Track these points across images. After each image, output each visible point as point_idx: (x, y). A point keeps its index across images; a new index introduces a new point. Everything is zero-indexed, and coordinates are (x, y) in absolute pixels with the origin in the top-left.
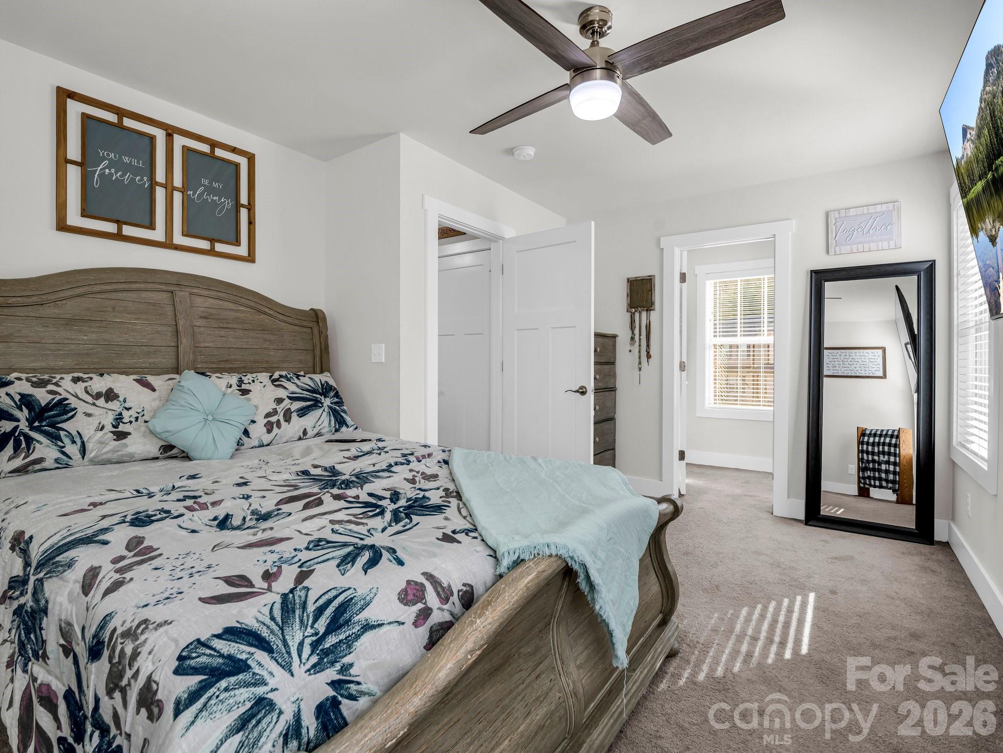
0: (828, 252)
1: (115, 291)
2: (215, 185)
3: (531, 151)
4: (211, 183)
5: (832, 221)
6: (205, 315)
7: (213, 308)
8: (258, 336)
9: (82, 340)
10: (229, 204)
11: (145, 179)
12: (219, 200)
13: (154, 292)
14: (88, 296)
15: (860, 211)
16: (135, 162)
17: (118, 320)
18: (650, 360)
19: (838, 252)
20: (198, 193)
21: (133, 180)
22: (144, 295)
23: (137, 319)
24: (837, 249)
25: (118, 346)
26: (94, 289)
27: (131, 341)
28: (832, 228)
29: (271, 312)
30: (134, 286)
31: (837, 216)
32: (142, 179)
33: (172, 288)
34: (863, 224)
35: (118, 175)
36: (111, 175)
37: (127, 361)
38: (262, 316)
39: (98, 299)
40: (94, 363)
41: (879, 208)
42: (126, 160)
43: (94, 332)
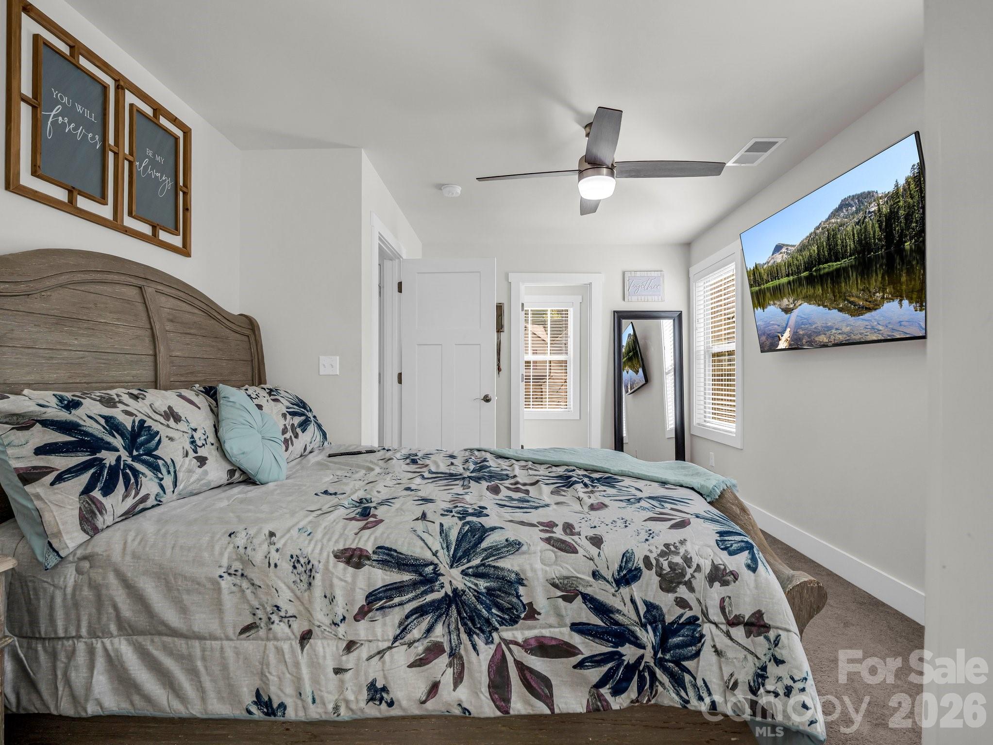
0: (624, 299)
1: (92, 282)
2: (158, 158)
3: (459, 190)
4: (154, 155)
5: (627, 279)
6: (171, 317)
7: (175, 310)
8: (213, 344)
9: (74, 345)
10: (169, 184)
11: (97, 137)
12: (161, 177)
13: (125, 287)
14: (69, 286)
15: (643, 274)
16: (87, 114)
17: (102, 321)
18: (500, 373)
19: (630, 300)
20: (143, 165)
21: (85, 136)
22: (118, 289)
23: (118, 319)
24: (630, 297)
25: (105, 354)
26: (75, 279)
27: (116, 348)
28: (627, 283)
29: (219, 317)
30: (110, 277)
31: (629, 275)
32: (93, 138)
33: (141, 283)
34: (644, 283)
35: (71, 126)
36: (64, 125)
37: (113, 374)
38: (213, 322)
39: (79, 292)
40: (85, 376)
41: (653, 274)
42: (79, 108)
43: (83, 335)
